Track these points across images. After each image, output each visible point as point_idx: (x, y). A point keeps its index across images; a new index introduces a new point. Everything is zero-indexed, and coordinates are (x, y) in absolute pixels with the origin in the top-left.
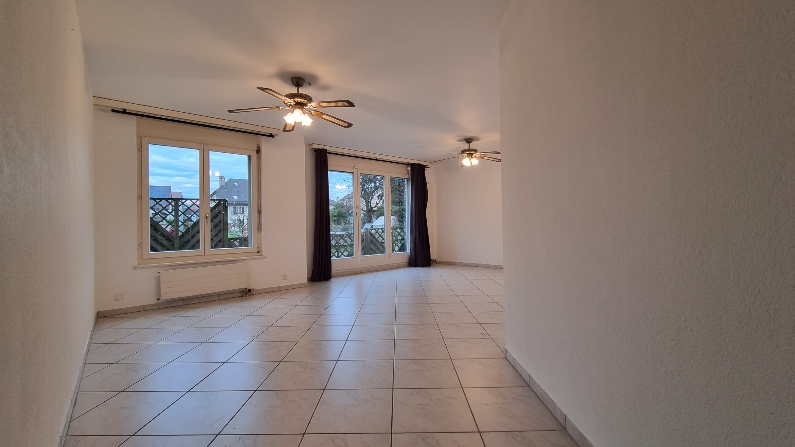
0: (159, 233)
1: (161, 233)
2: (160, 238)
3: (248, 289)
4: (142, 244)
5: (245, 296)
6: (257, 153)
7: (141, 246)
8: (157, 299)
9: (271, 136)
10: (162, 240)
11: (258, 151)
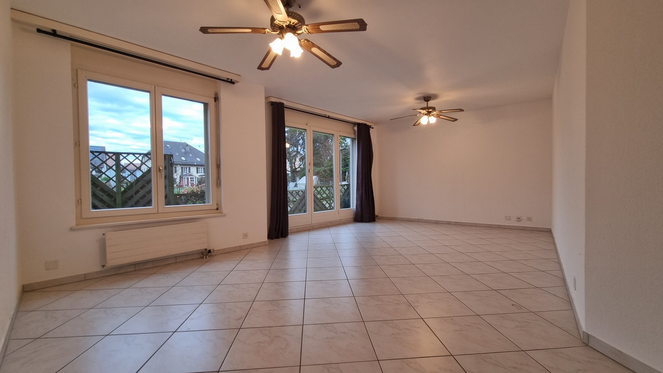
0: (99, 188)
1: (101, 188)
2: (100, 193)
3: (208, 250)
4: (81, 200)
5: (205, 257)
6: (215, 101)
7: (80, 203)
8: (102, 266)
9: (232, 82)
10: (103, 195)
11: (216, 99)
